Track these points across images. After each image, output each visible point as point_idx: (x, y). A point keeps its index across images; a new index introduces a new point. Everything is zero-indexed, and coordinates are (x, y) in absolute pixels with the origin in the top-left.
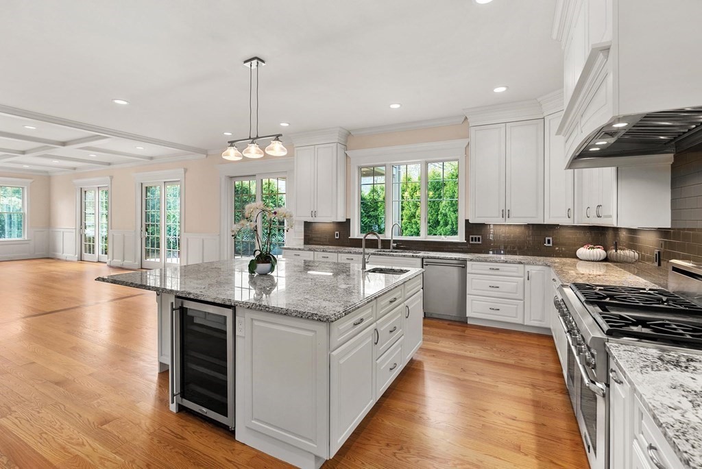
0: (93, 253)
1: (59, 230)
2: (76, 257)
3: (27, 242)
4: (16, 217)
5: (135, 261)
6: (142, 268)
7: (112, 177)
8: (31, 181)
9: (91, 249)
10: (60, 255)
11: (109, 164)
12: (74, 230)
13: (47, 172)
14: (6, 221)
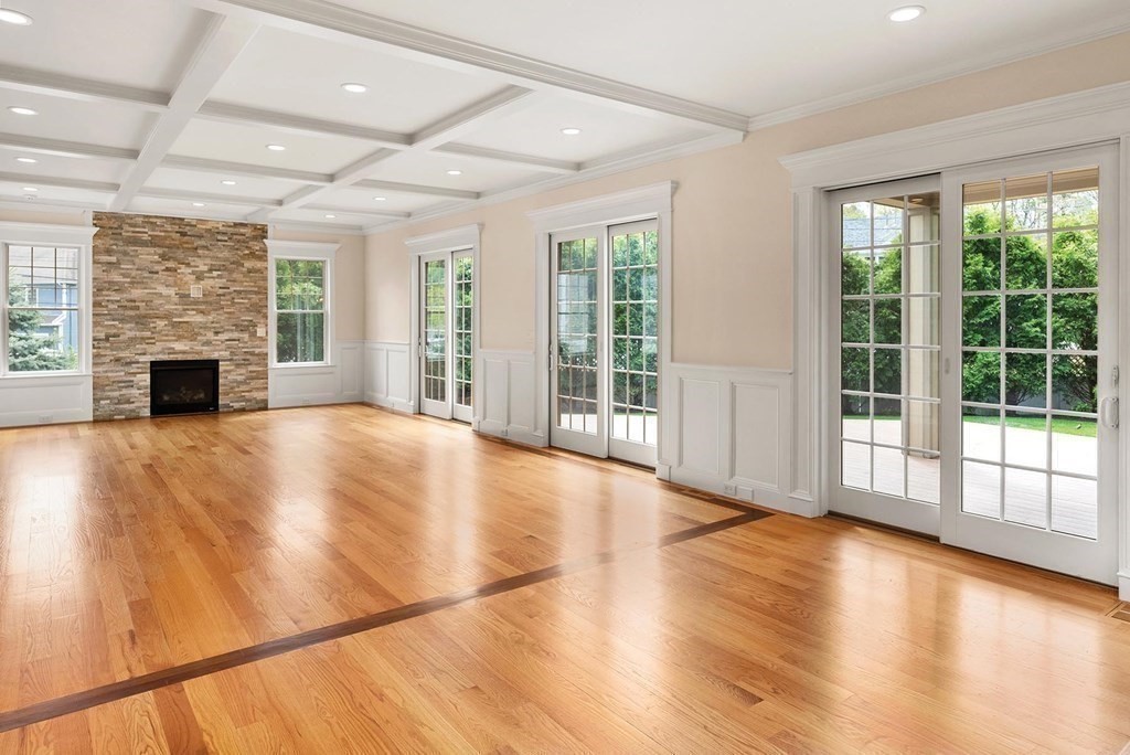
0: (443, 398)
1: (378, 346)
2: (410, 407)
3: (331, 370)
4: (312, 319)
5: (536, 429)
6: (550, 447)
7: (482, 226)
8: (337, 246)
9: (437, 391)
10: (381, 398)
11: (478, 195)
12: (408, 347)
13: (360, 228)
14: (299, 327)
